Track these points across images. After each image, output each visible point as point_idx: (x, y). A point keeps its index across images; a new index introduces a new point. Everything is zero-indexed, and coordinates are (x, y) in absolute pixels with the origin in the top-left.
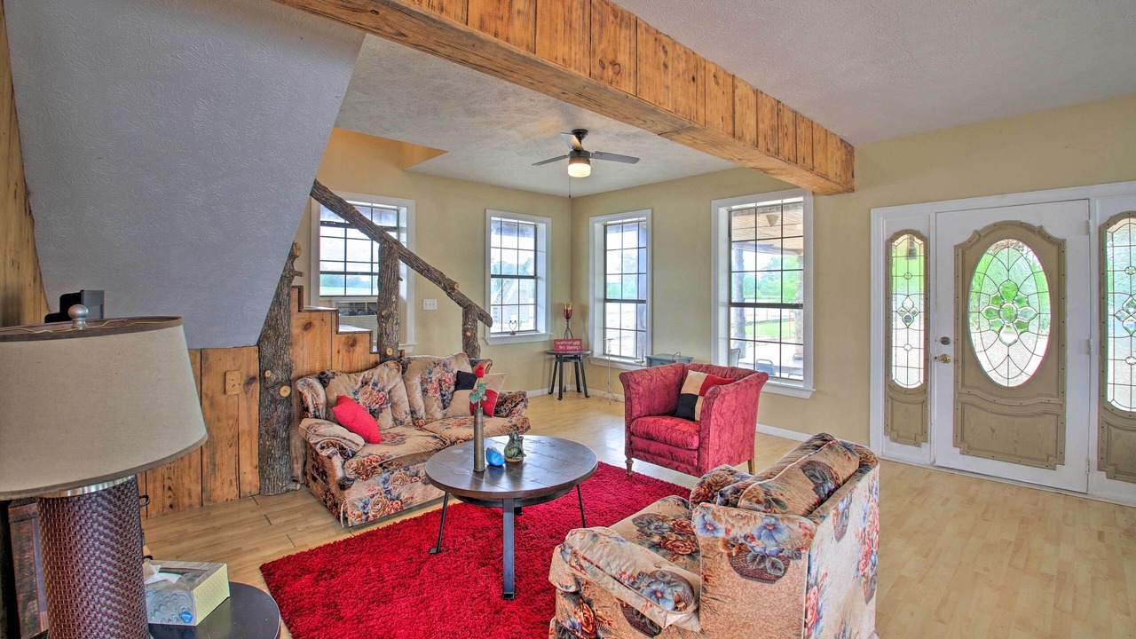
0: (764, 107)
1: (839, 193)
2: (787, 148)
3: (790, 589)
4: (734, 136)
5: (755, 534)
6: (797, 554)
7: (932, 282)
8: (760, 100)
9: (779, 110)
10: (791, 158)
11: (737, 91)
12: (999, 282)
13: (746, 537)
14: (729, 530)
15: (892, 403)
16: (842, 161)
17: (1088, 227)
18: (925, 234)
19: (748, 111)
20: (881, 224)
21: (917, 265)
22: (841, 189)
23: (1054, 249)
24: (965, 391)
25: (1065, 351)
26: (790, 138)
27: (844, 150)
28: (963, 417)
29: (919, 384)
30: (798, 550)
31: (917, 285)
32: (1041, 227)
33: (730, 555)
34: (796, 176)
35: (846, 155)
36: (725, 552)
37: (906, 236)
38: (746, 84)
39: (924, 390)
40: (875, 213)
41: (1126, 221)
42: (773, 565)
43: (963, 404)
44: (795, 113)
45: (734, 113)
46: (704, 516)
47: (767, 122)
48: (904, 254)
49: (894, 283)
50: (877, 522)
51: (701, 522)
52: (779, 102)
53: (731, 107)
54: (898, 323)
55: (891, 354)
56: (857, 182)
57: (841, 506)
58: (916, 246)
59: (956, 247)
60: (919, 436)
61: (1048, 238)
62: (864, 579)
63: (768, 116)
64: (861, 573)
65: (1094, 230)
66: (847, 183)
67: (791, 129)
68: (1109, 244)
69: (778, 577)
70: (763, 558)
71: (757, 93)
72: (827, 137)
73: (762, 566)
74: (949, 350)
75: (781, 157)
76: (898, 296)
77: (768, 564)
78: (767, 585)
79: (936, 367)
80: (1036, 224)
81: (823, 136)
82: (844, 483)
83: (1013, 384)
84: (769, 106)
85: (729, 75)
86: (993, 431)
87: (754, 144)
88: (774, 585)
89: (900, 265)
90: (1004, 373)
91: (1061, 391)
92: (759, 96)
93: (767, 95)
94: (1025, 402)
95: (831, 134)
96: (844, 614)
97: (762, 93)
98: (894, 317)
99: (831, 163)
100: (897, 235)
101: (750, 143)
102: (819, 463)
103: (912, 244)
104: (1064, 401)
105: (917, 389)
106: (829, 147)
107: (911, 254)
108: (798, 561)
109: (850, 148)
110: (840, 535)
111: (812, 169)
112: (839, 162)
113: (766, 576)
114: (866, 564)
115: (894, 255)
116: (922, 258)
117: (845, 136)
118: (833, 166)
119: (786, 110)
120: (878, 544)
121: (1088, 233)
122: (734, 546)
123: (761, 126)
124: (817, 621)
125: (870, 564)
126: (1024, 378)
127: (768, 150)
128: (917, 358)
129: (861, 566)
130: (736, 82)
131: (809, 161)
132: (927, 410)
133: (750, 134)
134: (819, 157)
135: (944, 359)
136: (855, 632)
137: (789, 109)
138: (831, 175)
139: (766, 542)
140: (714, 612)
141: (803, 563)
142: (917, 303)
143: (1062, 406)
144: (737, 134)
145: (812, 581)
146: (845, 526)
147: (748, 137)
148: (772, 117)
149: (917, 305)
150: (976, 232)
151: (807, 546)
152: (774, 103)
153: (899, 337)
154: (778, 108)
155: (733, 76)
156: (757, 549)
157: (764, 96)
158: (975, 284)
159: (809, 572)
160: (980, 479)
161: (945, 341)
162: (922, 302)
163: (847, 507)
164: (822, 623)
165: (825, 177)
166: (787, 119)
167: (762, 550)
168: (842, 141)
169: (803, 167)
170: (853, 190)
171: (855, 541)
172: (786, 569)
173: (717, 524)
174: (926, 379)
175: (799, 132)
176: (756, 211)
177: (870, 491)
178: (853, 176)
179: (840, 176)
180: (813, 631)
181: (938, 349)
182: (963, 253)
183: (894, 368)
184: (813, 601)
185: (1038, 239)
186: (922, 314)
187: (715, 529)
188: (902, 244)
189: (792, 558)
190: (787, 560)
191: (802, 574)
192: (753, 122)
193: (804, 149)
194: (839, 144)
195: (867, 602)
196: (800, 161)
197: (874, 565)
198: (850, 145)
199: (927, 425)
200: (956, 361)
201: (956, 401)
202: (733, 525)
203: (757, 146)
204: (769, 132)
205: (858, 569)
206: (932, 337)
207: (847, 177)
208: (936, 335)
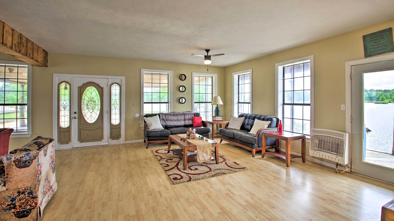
0: (15, 35)
1: (42, 66)
2: (23, 50)
3: (33, 167)
4: (3, 44)
5: (23, 156)
6: (35, 158)
7: (72, 96)
8: (14, 32)
9: (21, 37)
10: (25, 54)
11: (5, 28)
12: (89, 97)
13: (21, 158)
14: (16, 157)
15: (60, 133)
16: (43, 57)
17: (108, 85)
18: (70, 83)
19: (9, 36)
20: (57, 78)
21: (67, 92)
22: (43, 65)
23: (101, 89)
24: (81, 126)
25: (103, 113)
26: (25, 47)
27: (44, 53)
28: (80, 133)
29: (68, 126)
30: (35, 157)
31: (67, 97)
32: (98, 84)
33: (16, 164)
34: (26, 59)
35: (45, 55)
36: (14, 164)
37: (64, 83)
38: (9, 26)
39: (69, 127)
40: (54, 75)
41: (115, 84)
42: (29, 162)
43: (80, 129)
44: (27, 39)
45: (3, 35)
46: (7, 157)
47: (16, 41)
48: (64, 88)
49: (60, 97)
50: (55, 154)
51: (6, 158)
52: (21, 34)
53: (2, 33)
54: (62, 108)
55: (60, 118)
56: (48, 64)
57: (45, 149)
58: (67, 86)
59: (78, 87)
60: (68, 141)
61: (100, 87)
62: (52, 168)
63: (16, 38)
64: (51, 166)
65: (109, 86)
66: (45, 64)
67: (25, 44)
68: (112, 89)
69: (30, 165)
70: (26, 162)
71: (13, 30)
72: (38, 48)
73: (25, 164)
74: (76, 115)
75: (21, 53)
76: (62, 101)
77: (27, 163)
78: (27, 168)
79: (73, 120)
80: (97, 83)
81: (37, 48)
82: (46, 145)
83: (92, 122)
84: (17, 35)
85: (2, 22)
86: (88, 135)
87: (10, 47)
88: (29, 167)
89: (62, 91)
90: (90, 120)
91: (102, 123)
92: (14, 31)
93: (17, 31)
94: (95, 126)
95: (40, 47)
96: (47, 174)
97: (15, 30)
98: (60, 107)
99: (40, 57)
100: (62, 82)
101: (9, 47)
102: (39, 142)
103: (66, 85)
104: (103, 124)
105: (68, 127)
106: (39, 52)
107: (66, 88)
108: (35, 160)
109: (46, 53)
110: (45, 155)
111: (33, 58)
112: (42, 57)
113: (27, 166)
114: (52, 164)
115: (60, 88)
116: (69, 90)
117: (45, 49)
118: (40, 58)
119: (24, 38)
120: (55, 159)
121: (108, 86)
122: (17, 161)
123: (14, 41)
124: (41, 174)
125: (53, 164)
126: (95, 120)
127: (16, 50)
128: (67, 119)
129: (51, 164)
130: (5, 25)
131: (31, 56)
132: (70, 133)
133: (9, 44)
134: (35, 55)
135: (75, 118)
136: (50, 179)
137: (25, 37)
138: (39, 61)
139: (27, 157)
140: (10, 182)
141: (36, 160)
142: (68, 102)
143: (103, 126)
144: (4, 43)
145: (39, 164)
146: (46, 154)
147: (8, 45)
148: (18, 39)
149: (67, 103)
150: (84, 84)
151: (37, 155)
152: (19, 34)
153: (62, 113)
154: (21, 36)
155: (4, 23)
156: (24, 160)
157: (15, 31)
158: (83, 97)
159: (38, 162)
160: (84, 148)
161: (75, 113)
162: (69, 102)
163: (47, 149)
164: (42, 175)
165: (37, 61)
166: (24, 40)
167: (25, 160)
168: (44, 50)
169: (29, 57)
170: (47, 66)
171: (49, 158)
172: (32, 162)
173: (11, 157)
174: (70, 124)
175: (28, 45)
176: (5, 66)
177: (53, 146)
178: (47, 62)
179: (43, 61)
180: (40, 176)
181: (73, 115)
182: (80, 89)
183: (60, 122)
184: (39, 169)
185: (98, 87)
186: (69, 106)
187: (11, 158)
188: (63, 86)
189: (34, 159)
190: (32, 160)
191: (36, 162)
192: (11, 40)
193: (30, 51)
194: (43, 51)
195: (53, 173)
196: (28, 55)
197: (54, 164)
198: (46, 52)
199: (70, 137)
200: (78, 118)
201: (78, 129)
202: (16, 156)
203: (12, 49)
204: (17, 44)
205: (50, 165)
206: (72, 112)
207: (45, 62)
208: (73, 111)
